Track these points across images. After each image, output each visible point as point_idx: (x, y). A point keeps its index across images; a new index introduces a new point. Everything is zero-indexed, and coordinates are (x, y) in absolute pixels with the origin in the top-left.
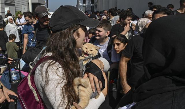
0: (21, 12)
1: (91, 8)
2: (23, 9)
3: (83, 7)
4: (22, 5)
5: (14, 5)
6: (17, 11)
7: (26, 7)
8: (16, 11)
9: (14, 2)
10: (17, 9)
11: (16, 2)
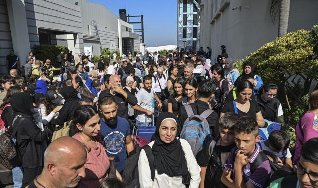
0: (108, 49)
1: (193, 43)
2: (111, 46)
3: (183, 42)
4: (110, 41)
5: (99, 42)
6: (103, 48)
7: (114, 43)
8: (101, 49)
9: (99, 39)
10: (102, 46)
11: (101, 38)
